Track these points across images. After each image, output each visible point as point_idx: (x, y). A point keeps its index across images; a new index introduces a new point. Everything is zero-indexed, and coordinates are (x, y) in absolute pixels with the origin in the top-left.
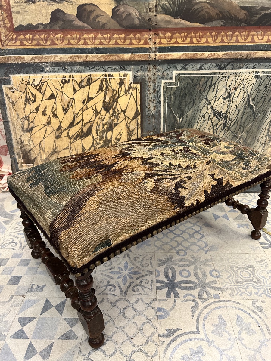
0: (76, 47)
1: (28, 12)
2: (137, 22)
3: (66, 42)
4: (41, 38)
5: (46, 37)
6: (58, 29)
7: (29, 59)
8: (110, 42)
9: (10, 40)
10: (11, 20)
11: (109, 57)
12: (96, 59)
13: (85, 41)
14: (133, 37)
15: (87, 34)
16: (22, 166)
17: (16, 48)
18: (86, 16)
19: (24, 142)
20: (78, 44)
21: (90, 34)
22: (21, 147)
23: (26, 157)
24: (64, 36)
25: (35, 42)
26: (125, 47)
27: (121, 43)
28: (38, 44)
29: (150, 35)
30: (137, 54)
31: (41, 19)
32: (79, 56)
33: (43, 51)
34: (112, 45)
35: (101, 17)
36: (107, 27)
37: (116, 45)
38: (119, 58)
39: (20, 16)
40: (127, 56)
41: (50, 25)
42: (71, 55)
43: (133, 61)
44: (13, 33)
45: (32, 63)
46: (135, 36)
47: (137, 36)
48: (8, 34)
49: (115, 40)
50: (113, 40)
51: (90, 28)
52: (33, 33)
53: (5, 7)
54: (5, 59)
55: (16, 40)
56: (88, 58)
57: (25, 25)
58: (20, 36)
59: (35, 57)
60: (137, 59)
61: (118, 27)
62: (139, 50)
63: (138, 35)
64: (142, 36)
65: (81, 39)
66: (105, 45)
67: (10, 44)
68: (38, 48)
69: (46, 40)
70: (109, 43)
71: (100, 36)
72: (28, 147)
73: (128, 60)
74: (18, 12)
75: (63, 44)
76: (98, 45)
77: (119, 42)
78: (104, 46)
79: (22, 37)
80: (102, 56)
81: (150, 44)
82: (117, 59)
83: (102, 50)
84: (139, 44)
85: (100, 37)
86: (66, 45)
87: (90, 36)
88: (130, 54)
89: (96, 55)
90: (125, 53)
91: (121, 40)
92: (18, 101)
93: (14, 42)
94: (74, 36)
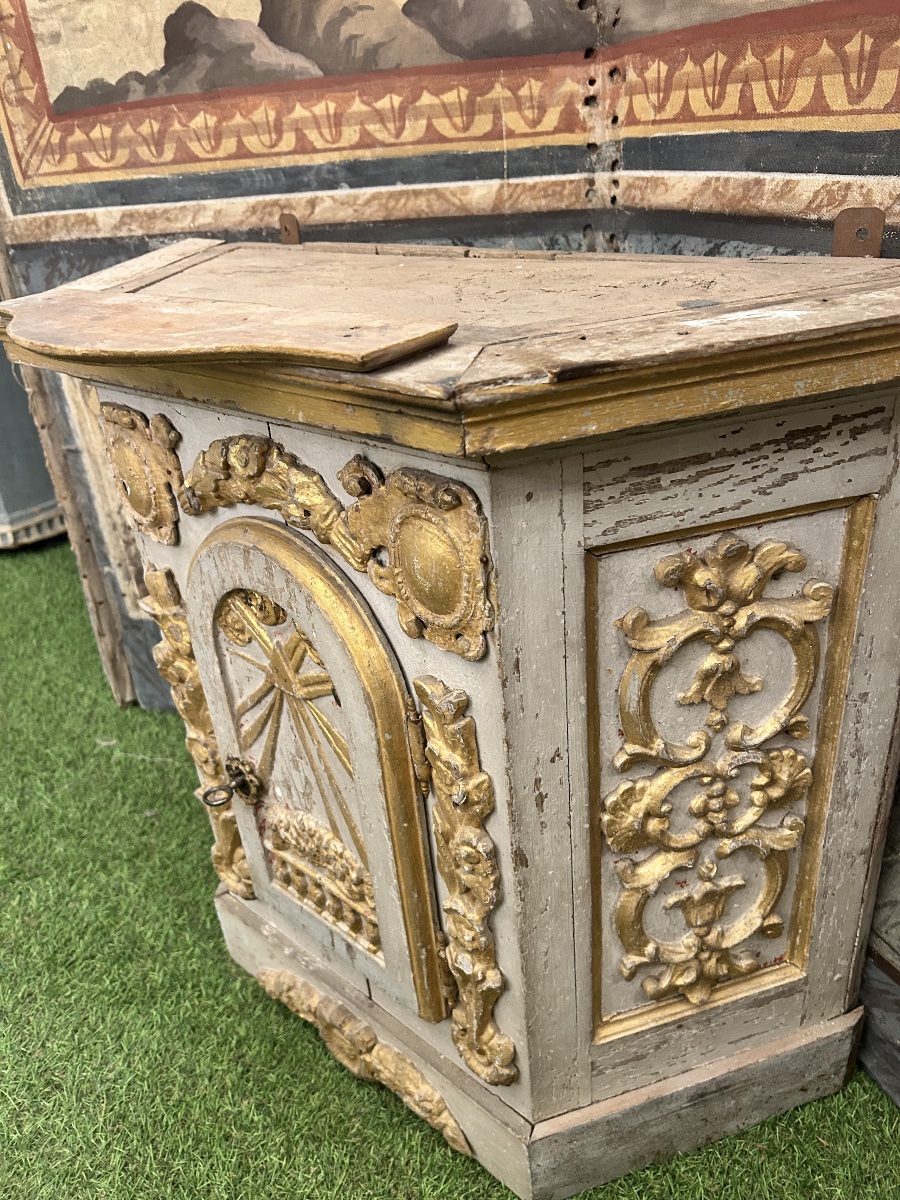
0: (267, 163)
1: (86, 33)
2: (522, 18)
3: (229, 145)
4: (140, 134)
5: (159, 131)
6: (197, 90)
7: (113, 222)
8: (405, 133)
9: (45, 152)
10: (37, 72)
11: (403, 201)
12: (350, 211)
13: (301, 138)
14: (507, 99)
15: (307, 102)
16: (137, 607)
17: (64, 181)
18: (300, 17)
20: (276, 150)
21: (320, 99)
22: (127, 544)
24: (219, 122)
25: (123, 155)
26: (473, 148)
27: (450, 133)
28: (132, 160)
29: (592, 82)
30: (529, 181)
31: (133, 54)
32: (282, 203)
33: (153, 187)
34: (413, 143)
35: (359, 13)
36: (388, 58)
37: (431, 141)
38: (446, 206)
39: (61, 53)
40: (480, 194)
41: (167, 77)
42: (252, 200)
43: (512, 216)
44: (51, 124)
45: (122, 238)
46: (514, 90)
47: (524, 92)
48: (35, 130)
49: (424, 122)
50: (416, 119)
51: (316, 71)
52: (113, 115)
53: (12, 23)
54: (39, 228)
55: (63, 149)
56: (317, 210)
57: (82, 87)
58: (72, 133)
59: (131, 215)
60: (528, 204)
61: (435, 55)
62: (535, 159)
63: (532, 87)
64: (550, 87)
65: (285, 127)
66: (384, 145)
67: (46, 167)
68: (135, 177)
69: (158, 141)
70: (398, 135)
71: (357, 106)
73: (488, 211)
74: (56, 38)
75: (221, 153)
76: (353, 148)
77: (443, 126)
78: (379, 153)
79: (78, 136)
80: (374, 197)
81: (590, 124)
82: (438, 208)
83: (371, 172)
84: (539, 129)
85: (360, 114)
86: (229, 157)
87: (319, 109)
88: (496, 183)
89: (348, 196)
90: (473, 178)
91: (450, 117)
93: (57, 157)
94: (258, 116)
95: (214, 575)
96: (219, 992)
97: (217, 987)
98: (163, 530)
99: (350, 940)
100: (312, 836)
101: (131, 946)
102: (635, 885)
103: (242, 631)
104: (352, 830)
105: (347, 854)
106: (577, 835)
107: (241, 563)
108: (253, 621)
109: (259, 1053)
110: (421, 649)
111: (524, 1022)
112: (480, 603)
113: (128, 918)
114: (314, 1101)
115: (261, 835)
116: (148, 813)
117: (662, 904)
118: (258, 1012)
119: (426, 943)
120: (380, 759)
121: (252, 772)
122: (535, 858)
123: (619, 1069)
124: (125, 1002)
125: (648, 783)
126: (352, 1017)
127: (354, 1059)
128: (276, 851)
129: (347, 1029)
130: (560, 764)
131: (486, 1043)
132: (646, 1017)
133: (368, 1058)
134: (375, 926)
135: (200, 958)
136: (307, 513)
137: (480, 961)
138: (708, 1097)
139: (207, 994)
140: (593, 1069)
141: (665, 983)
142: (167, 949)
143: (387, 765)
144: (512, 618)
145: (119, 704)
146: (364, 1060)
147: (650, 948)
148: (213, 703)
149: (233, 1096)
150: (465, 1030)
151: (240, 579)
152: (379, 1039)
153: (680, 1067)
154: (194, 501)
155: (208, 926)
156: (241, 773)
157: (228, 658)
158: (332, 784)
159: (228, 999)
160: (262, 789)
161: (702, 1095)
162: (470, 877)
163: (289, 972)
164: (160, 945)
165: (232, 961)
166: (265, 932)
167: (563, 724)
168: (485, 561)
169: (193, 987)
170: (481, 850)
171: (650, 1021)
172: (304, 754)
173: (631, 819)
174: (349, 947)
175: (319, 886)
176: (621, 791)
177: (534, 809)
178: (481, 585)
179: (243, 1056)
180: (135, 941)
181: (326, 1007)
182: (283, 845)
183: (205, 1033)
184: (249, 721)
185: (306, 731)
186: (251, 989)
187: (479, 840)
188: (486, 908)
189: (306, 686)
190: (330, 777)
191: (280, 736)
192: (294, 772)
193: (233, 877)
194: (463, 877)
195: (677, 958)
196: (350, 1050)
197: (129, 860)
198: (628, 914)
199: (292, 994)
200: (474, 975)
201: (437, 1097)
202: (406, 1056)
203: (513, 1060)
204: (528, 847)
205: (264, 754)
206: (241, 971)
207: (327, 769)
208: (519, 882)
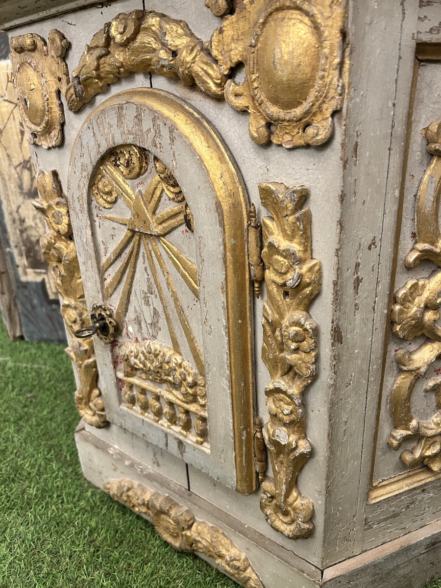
16: (26, 273)
19: (26, 220)
22: (22, 232)
23: (32, 254)
72: (33, 233)
92: (8, 126)
95: (92, 143)
96: (75, 500)
97: (74, 497)
98: (52, 134)
99: (181, 438)
100: (156, 356)
101: (14, 473)
102: (411, 367)
103: (109, 193)
104: (191, 341)
105: (185, 363)
106: (379, 318)
107: (114, 121)
108: (120, 179)
109: (106, 538)
110: (267, 159)
111: (324, 482)
112: (335, 79)
113: (13, 456)
114: (147, 569)
115: (115, 367)
116: (29, 395)
117: (424, 387)
118: (104, 511)
119: (247, 426)
120: (225, 262)
121: (111, 316)
122: (348, 337)
123: (382, 524)
124: (9, 508)
125: (427, 281)
126: (176, 504)
127: (175, 536)
128: (126, 379)
129: (173, 513)
130: (375, 251)
131: (291, 505)
132: (401, 484)
133: (188, 533)
134: (204, 420)
135: (62, 478)
136: (174, 54)
137: (293, 433)
138: (437, 545)
139: (68, 501)
140: (366, 524)
141: (417, 455)
142: (39, 474)
143: (230, 267)
144: (358, 100)
145: (12, 339)
146: (186, 535)
147: (414, 423)
148: (84, 263)
149: (87, 569)
150: (272, 497)
151: (113, 137)
152: (196, 518)
153: (419, 523)
154: (79, 88)
155: (68, 458)
156: (103, 318)
157: (97, 224)
158: (177, 306)
159: (82, 503)
160: (118, 330)
161: (433, 544)
162: (294, 356)
163: (127, 479)
164: (35, 471)
165: (85, 479)
166: (111, 452)
167: (380, 214)
168: (344, 34)
169: (58, 496)
170: (308, 327)
171: (404, 486)
172: (155, 289)
173: (415, 309)
174: (180, 443)
175: (158, 398)
176: (409, 286)
177: (351, 291)
178: (337, 60)
179: (94, 541)
180: (17, 470)
181: (156, 499)
182: (132, 370)
183: (66, 526)
184: (111, 274)
185: (158, 267)
186: (98, 496)
187: (306, 320)
188: (305, 383)
189: (160, 224)
190: (176, 300)
191: (135, 280)
192: (144, 307)
193: (90, 412)
194: (289, 357)
195: (430, 433)
196: (174, 529)
197: (15, 422)
198: (402, 393)
199: (130, 493)
200: (290, 444)
201: (243, 557)
202: (219, 528)
203: (311, 518)
204: (344, 325)
205: (122, 298)
206: (91, 485)
207: (174, 294)
208: (334, 356)
